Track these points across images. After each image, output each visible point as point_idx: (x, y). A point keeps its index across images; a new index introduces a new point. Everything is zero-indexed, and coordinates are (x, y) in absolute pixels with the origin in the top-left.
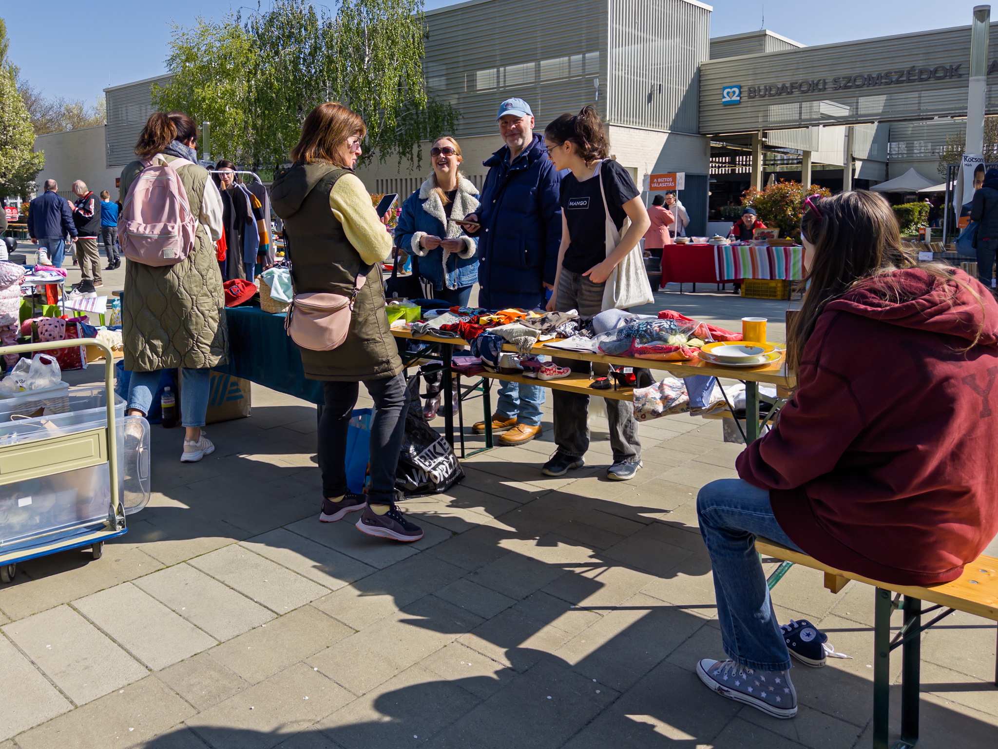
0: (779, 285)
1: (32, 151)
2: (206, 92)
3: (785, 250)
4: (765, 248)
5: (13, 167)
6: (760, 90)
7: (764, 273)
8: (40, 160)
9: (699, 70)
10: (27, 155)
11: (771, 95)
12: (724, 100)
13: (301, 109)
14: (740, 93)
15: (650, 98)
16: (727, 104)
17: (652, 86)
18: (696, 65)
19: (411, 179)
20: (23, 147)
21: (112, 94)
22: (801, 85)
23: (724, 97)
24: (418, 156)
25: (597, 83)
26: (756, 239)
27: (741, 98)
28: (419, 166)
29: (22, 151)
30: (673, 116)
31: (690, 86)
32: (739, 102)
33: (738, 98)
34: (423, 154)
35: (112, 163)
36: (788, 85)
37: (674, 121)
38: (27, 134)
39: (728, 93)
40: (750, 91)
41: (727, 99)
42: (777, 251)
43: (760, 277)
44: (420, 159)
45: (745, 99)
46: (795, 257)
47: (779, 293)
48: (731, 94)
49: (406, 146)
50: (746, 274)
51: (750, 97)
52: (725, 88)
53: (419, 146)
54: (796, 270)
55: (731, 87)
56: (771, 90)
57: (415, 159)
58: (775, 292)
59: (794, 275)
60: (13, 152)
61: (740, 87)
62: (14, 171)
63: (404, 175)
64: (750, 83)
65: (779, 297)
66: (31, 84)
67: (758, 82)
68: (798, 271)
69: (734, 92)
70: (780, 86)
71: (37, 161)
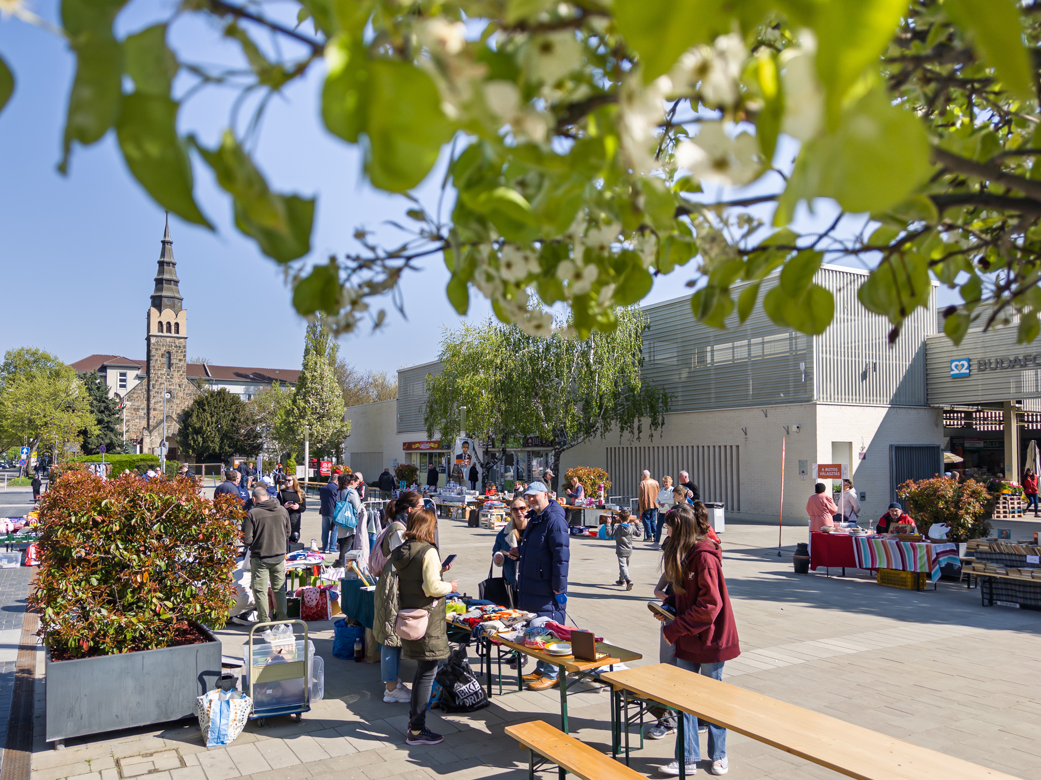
0: (909, 576)
1: (342, 420)
2: (464, 382)
3: (911, 545)
4: (894, 542)
5: (328, 434)
6: (990, 363)
7: (897, 564)
8: (348, 428)
9: (925, 344)
10: (338, 425)
11: (1003, 368)
12: (952, 373)
13: (536, 394)
14: (970, 366)
15: (864, 376)
16: (955, 377)
17: (866, 365)
18: (921, 339)
19: (632, 448)
20: (335, 419)
21: (401, 373)
22: (1035, 358)
23: (952, 370)
24: (639, 428)
25: (802, 366)
26: (892, 532)
27: (970, 371)
28: (639, 438)
29: (335, 421)
30: (894, 390)
31: (914, 360)
32: (969, 375)
33: (968, 371)
34: (643, 428)
35: (401, 430)
36: (1021, 358)
37: (895, 395)
38: (339, 408)
39: (956, 366)
40: (980, 364)
41: (956, 372)
42: (905, 545)
43: (894, 568)
44: (640, 432)
45: (975, 372)
46: (921, 552)
47: (909, 583)
48: (959, 367)
49: (626, 422)
50: (882, 564)
51: (980, 370)
52: (952, 361)
53: (639, 421)
54: (923, 562)
55: (959, 360)
56: (1002, 363)
57: (636, 431)
58: (905, 582)
59: (921, 567)
60: (328, 423)
61: (969, 360)
62: (328, 438)
63: (626, 444)
64: (979, 356)
65: (910, 587)
66: (347, 361)
67: (989, 355)
68: (924, 564)
69: (963, 365)
70: (1012, 358)
71: (345, 429)
